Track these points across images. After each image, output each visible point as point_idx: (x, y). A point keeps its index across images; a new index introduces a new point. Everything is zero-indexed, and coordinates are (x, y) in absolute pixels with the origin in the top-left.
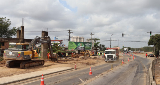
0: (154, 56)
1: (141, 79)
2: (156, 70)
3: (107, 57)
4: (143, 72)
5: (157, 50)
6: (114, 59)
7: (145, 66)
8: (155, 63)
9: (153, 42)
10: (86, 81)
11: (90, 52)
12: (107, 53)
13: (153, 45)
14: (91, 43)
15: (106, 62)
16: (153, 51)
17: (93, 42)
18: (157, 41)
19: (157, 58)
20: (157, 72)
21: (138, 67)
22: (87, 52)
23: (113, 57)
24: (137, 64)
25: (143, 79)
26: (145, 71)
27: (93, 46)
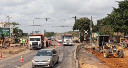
0: (79, 41)
1: (68, 61)
2: (80, 54)
3: (31, 45)
4: (69, 56)
5: (82, 35)
6: (40, 47)
7: (70, 52)
8: (79, 48)
9: (78, 26)
10: (21, 67)
11: (10, 40)
12: (32, 40)
13: (78, 29)
14: (9, 29)
15: (31, 49)
16: (78, 35)
17: (11, 27)
18: (81, 25)
19: (81, 43)
20: (80, 56)
21: (64, 53)
22: (7, 40)
23: (39, 44)
24: (63, 51)
25: (69, 61)
26: (70, 55)
27: (11, 31)
